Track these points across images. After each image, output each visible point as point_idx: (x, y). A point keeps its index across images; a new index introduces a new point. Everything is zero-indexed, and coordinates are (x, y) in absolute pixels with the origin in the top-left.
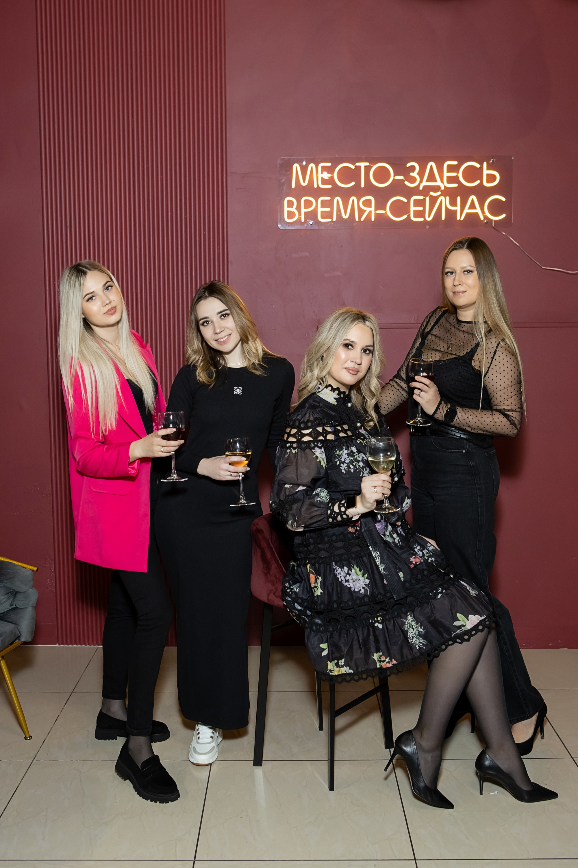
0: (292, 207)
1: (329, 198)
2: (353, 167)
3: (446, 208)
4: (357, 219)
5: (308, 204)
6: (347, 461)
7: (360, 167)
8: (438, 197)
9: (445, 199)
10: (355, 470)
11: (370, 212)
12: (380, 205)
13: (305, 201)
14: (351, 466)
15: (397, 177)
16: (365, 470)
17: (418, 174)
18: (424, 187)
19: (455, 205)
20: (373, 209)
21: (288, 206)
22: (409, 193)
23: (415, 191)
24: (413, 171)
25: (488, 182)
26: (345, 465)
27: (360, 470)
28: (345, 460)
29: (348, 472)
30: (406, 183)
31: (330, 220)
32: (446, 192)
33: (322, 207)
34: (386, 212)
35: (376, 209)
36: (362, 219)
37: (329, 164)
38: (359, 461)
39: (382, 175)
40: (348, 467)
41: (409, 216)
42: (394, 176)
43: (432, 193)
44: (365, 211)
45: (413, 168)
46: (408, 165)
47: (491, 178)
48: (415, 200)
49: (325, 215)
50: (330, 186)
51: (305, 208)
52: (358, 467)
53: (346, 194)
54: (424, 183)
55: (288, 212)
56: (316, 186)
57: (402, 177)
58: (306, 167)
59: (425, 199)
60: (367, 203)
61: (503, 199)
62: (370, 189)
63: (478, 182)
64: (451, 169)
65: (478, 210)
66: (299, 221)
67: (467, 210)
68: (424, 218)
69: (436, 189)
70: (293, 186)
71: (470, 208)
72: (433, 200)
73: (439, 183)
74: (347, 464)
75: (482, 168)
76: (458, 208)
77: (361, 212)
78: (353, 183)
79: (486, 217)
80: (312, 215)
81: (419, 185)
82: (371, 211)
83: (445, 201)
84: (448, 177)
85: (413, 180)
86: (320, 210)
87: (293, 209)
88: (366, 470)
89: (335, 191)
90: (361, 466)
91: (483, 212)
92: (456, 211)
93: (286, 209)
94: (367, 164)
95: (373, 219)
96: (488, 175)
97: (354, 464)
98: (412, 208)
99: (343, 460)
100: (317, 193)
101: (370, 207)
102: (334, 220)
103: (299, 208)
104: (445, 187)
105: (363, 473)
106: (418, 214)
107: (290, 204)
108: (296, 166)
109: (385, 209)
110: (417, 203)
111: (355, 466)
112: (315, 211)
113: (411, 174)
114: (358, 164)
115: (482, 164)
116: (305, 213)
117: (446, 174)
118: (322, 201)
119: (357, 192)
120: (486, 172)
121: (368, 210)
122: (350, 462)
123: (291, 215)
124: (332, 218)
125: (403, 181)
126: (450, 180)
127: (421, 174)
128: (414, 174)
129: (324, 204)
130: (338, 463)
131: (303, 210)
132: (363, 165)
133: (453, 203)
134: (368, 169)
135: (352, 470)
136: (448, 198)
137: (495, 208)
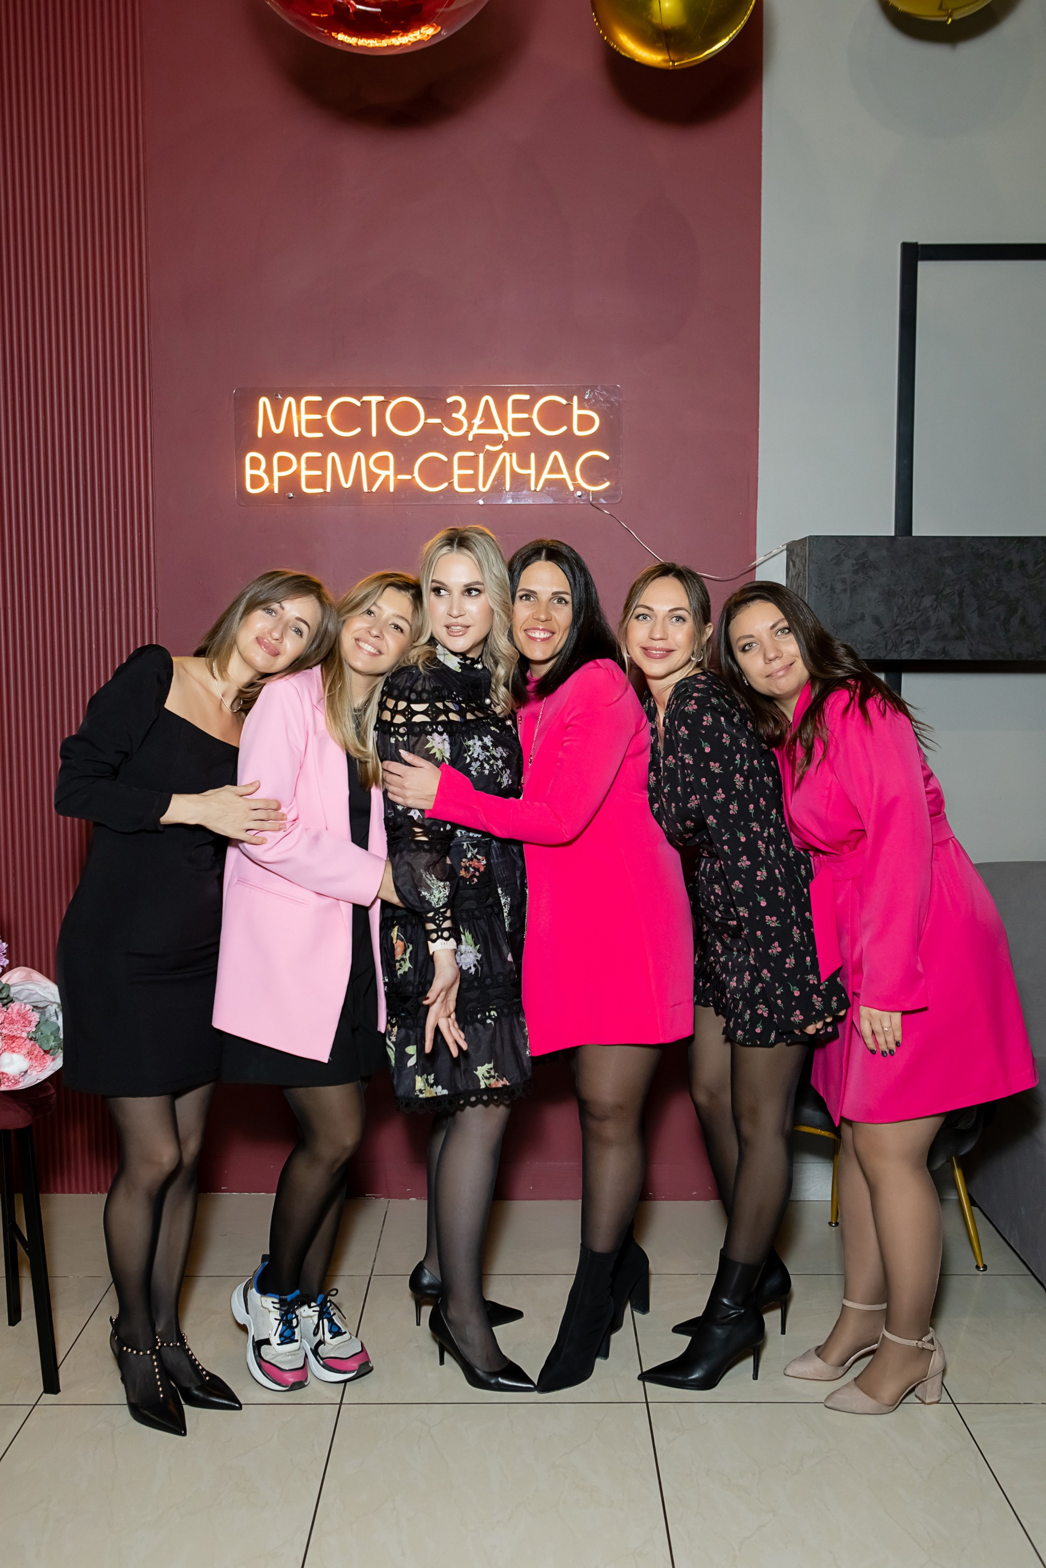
0: (258, 468)
1: (319, 454)
2: (358, 404)
3: (513, 472)
4: (366, 489)
5: (284, 464)
6: (481, 758)
7: (369, 402)
8: (498, 453)
9: (511, 456)
10: (490, 772)
11: (387, 477)
12: (404, 466)
13: (280, 458)
14: (486, 765)
15: (430, 421)
16: (504, 772)
17: (464, 415)
18: (475, 436)
19: (528, 467)
20: (391, 472)
21: (252, 467)
22: (451, 446)
23: (461, 443)
24: (457, 411)
25: (580, 429)
26: (478, 763)
27: (498, 772)
28: (478, 755)
29: (481, 774)
30: (446, 429)
31: (321, 490)
32: (512, 445)
33: (308, 468)
34: (413, 477)
35: (397, 472)
36: (374, 490)
37: (319, 399)
38: (496, 759)
39: (405, 417)
40: (482, 766)
41: (451, 484)
42: (426, 419)
43: (488, 447)
44: (379, 476)
45: (457, 405)
46: (449, 400)
47: (585, 422)
48: (460, 458)
49: (311, 482)
50: (320, 435)
51: (280, 470)
52: (495, 768)
53: (346, 448)
54: (475, 431)
55: (252, 476)
56: (296, 435)
57: (438, 421)
58: (282, 402)
59: (477, 456)
60: (382, 463)
61: (607, 457)
62: (387, 440)
63: (564, 428)
64: (519, 406)
65: (565, 475)
66: (269, 491)
67: (545, 475)
68: (476, 487)
69: (497, 439)
70: (260, 435)
71: (552, 471)
72: (491, 458)
73: (500, 431)
74: (481, 762)
75: (569, 406)
76: (532, 471)
77: (372, 477)
78: (358, 430)
79: (578, 487)
80: (291, 483)
81: (467, 432)
82: (389, 476)
83: (510, 460)
84: (514, 420)
85: (457, 425)
86: (304, 473)
87: (260, 472)
88: (506, 773)
89: (329, 443)
90: (500, 767)
91: (573, 478)
92: (529, 475)
93: (249, 472)
94: (381, 398)
95: (392, 490)
96: (580, 416)
97: (491, 762)
98: (457, 472)
99: (475, 756)
100: (298, 445)
101: (387, 468)
102: (328, 490)
103: (269, 471)
104: (509, 435)
105: (502, 777)
106: (464, 481)
107: (255, 464)
108: (264, 401)
109: (411, 473)
110: (464, 463)
111: (491, 766)
112: (297, 474)
113: (454, 415)
114: (365, 398)
115: (570, 399)
116: (280, 478)
117: (511, 416)
118: (308, 458)
119: (364, 443)
120: (576, 412)
121: (383, 473)
122: (485, 759)
123: (256, 481)
124: (325, 488)
125: (439, 426)
126: (519, 425)
127: (470, 415)
128: (459, 416)
129: (311, 464)
130: (468, 760)
131: (277, 474)
132: (374, 399)
133: (524, 463)
134: (382, 406)
135: (487, 772)
136: (514, 455)
137: (594, 470)
